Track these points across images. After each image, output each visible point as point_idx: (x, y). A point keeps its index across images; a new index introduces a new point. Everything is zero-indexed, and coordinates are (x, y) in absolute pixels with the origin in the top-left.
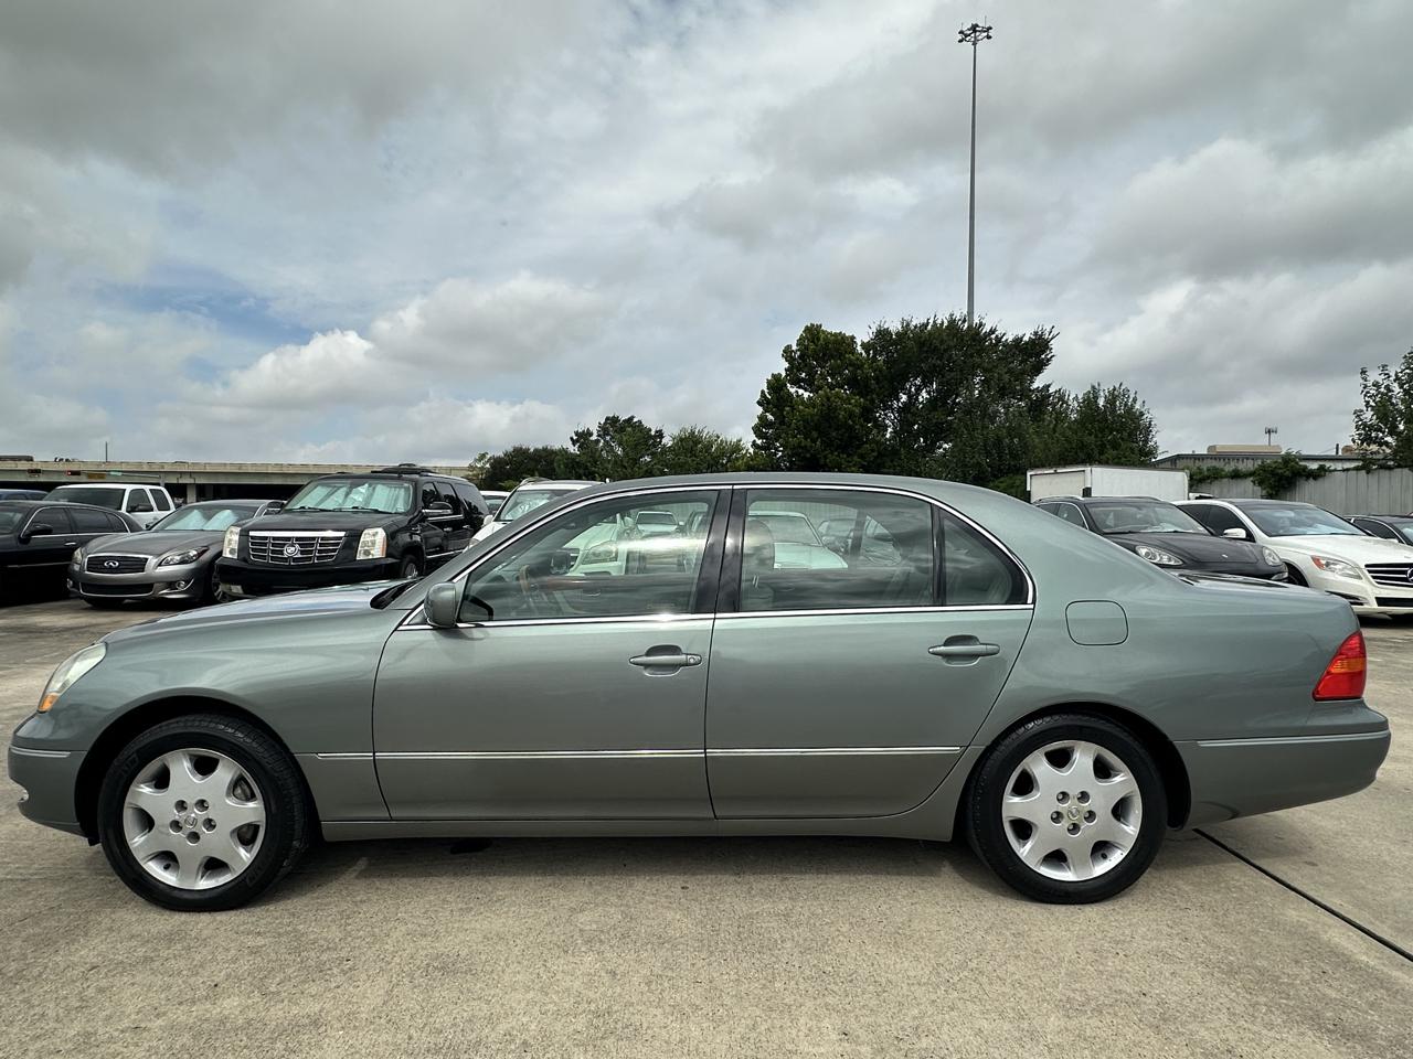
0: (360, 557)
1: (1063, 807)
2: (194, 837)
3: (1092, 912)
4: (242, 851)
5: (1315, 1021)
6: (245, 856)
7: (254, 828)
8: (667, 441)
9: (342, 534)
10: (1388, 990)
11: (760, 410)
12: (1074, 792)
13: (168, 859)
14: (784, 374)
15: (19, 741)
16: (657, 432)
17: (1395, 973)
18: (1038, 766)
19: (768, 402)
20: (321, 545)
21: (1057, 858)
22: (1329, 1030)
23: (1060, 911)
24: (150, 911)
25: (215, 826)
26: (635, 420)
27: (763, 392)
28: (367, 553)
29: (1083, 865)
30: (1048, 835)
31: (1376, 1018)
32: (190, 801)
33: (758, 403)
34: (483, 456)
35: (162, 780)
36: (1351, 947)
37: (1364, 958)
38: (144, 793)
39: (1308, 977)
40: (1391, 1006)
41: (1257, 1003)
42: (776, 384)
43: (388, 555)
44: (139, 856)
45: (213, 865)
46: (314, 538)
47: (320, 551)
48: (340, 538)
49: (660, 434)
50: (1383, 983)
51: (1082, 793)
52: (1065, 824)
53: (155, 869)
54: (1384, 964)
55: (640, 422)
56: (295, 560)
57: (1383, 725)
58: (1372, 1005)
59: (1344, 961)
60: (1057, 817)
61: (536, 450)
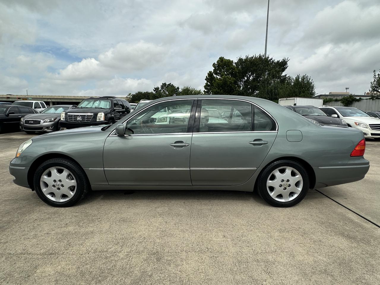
0: (98, 120)
1: (282, 183)
2: (59, 189)
3: (288, 209)
4: (71, 193)
5: (343, 234)
6: (72, 194)
7: (74, 187)
8: (180, 90)
9: (92, 114)
10: (362, 228)
11: (206, 82)
12: (285, 179)
13: (53, 194)
14: (213, 71)
15: (12, 165)
16: (177, 88)
17: (364, 224)
18: (277, 173)
19: (208, 79)
20: (87, 117)
21: (280, 196)
22: (346, 237)
23: (280, 209)
24: (49, 207)
25: (64, 186)
26: (171, 84)
27: (207, 76)
28: (99, 119)
29: (287, 198)
30: (278, 190)
31: (358, 234)
32: (57, 180)
33: (205, 79)
34: (130, 94)
35: (49, 175)
36: (354, 218)
37: (357, 220)
38: (45, 178)
39: (342, 225)
40: (362, 231)
41: (328, 230)
42: (210, 74)
43: (105, 120)
44: (45, 194)
45: (64, 196)
46: (85, 115)
47: (87, 119)
48: (92, 115)
49: (178, 88)
50: (361, 226)
51: (288, 180)
52: (283, 188)
53: (49, 197)
54: (361, 222)
55: (173, 85)
56: (80, 121)
57: (368, 163)
58: (357, 231)
59: (351, 221)
60: (281, 186)
61: (144, 93)
